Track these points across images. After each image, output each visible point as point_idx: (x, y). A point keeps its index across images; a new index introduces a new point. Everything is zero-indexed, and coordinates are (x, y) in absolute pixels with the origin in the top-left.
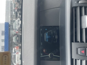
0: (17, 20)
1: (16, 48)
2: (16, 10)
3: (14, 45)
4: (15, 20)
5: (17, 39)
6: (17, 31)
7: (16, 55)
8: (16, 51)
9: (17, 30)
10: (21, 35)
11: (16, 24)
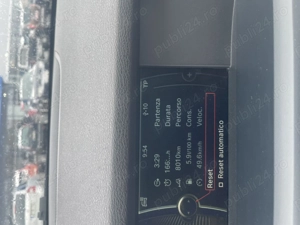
0: (35, 67)
1: (26, 171)
2: (32, 32)
3: (20, 159)
4: (26, 66)
5: (30, 139)
6: (31, 108)
7: (27, 196)
8: (25, 183)
9: (34, 105)
10: (46, 122)
11: (32, 83)
